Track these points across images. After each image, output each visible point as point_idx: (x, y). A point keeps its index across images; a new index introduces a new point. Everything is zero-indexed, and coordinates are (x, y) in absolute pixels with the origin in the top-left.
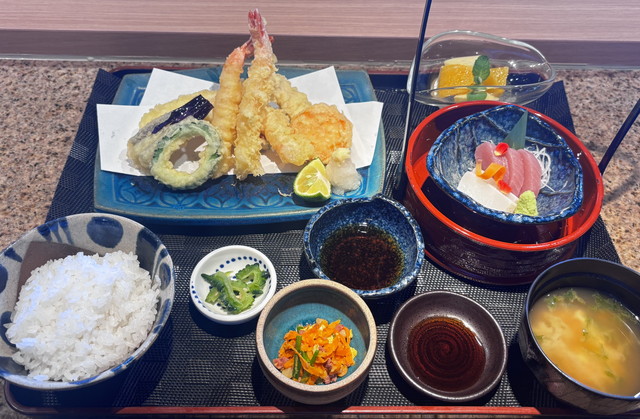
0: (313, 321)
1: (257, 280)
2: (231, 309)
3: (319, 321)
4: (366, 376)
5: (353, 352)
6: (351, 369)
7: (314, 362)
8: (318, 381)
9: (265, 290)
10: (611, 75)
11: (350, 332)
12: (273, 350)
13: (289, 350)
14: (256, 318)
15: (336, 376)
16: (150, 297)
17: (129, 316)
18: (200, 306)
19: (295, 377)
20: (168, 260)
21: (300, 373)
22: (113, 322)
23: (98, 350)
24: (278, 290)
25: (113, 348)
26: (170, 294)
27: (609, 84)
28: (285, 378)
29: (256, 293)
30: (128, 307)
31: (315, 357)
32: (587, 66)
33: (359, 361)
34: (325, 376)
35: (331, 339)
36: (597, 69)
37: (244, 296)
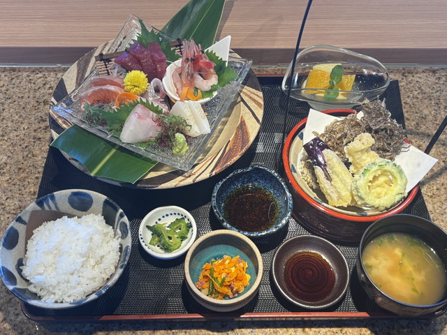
0: (221, 257)
1: (184, 229)
2: (167, 249)
3: (225, 257)
4: (257, 292)
5: (248, 277)
6: (247, 288)
7: (222, 285)
8: (225, 296)
9: (189, 236)
10: (434, 72)
11: (245, 264)
12: (195, 276)
13: (205, 277)
14: (185, 254)
15: (237, 293)
16: (115, 244)
17: (102, 257)
18: (146, 248)
19: (210, 294)
20: (125, 219)
21: (213, 292)
22: (92, 262)
23: (83, 281)
24: (197, 237)
25: (93, 279)
26: (128, 242)
27: (432, 79)
28: (203, 295)
29: (183, 238)
30: (101, 252)
31: (223, 281)
32: (417, 65)
33: (252, 283)
34: (230, 294)
35: (233, 269)
36: (424, 67)
37: (175, 240)
